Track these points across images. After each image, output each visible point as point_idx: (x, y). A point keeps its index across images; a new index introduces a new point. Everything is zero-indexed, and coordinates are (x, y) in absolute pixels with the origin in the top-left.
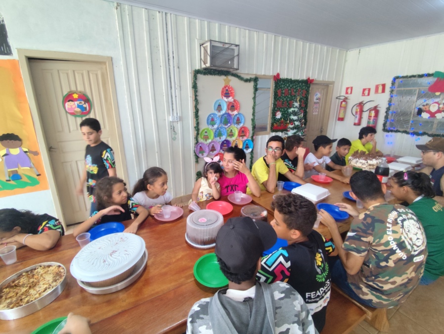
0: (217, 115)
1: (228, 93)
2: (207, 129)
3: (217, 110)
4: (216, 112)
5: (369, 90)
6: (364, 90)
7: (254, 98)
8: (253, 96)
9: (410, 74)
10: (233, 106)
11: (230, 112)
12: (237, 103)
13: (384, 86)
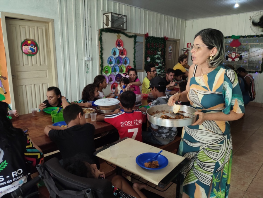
0: (113, 57)
1: (120, 44)
2: (108, 66)
3: (113, 54)
4: (113, 56)
7: (134, 48)
8: (134, 47)
10: (122, 53)
11: (121, 56)
12: (125, 51)
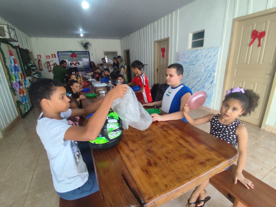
1: (11, 54)
5: (49, 56)
6: (47, 56)
8: (18, 56)
9: (63, 51)
11: (15, 65)
13: (55, 55)
